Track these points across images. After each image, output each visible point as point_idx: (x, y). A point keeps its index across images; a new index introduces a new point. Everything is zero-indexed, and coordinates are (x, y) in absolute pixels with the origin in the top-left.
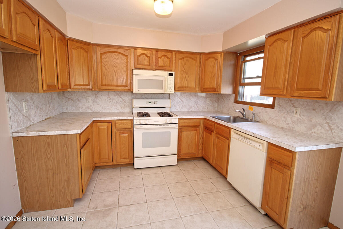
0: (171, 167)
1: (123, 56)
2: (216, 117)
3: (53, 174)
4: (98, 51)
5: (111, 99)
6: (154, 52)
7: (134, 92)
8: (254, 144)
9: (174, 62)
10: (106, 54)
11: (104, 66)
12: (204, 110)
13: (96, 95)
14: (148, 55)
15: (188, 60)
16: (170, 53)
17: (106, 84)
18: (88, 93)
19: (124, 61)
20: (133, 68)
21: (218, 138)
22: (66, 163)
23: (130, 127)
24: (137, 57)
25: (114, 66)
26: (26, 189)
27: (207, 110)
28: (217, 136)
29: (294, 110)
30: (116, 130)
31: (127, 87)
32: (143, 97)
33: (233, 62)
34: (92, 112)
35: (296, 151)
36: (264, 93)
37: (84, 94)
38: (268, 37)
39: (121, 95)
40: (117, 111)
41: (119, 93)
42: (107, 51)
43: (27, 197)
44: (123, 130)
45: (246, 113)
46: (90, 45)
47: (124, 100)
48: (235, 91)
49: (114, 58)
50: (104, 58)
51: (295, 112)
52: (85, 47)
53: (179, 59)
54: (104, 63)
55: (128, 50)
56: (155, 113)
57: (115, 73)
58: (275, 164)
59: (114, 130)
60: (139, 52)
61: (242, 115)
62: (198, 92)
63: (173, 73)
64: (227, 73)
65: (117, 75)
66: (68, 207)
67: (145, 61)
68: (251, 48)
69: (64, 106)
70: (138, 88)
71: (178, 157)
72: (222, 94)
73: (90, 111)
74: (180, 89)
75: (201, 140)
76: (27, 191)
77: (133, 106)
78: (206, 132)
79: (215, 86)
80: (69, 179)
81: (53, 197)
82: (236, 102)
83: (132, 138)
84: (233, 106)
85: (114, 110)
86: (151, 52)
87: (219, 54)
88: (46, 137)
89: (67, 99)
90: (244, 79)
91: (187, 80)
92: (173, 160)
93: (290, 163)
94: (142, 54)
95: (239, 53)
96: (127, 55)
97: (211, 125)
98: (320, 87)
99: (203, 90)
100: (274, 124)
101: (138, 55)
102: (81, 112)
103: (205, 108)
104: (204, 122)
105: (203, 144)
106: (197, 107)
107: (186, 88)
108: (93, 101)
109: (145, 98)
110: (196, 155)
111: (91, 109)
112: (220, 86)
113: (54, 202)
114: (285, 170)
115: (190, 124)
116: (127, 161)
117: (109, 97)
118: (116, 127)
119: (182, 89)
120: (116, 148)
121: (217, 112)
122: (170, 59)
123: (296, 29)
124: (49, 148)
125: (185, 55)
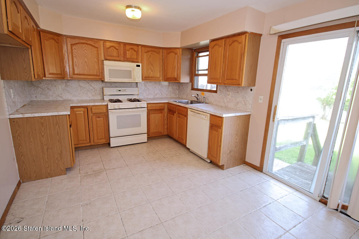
0: (142, 144)
1: (93, 48)
2: (177, 101)
3: (48, 148)
4: (68, 42)
5: (82, 88)
6: (122, 45)
7: (106, 80)
8: (202, 116)
9: (140, 54)
10: (76, 45)
11: (75, 57)
12: (167, 96)
13: (66, 83)
14: (117, 48)
15: (152, 54)
16: (137, 47)
17: (78, 73)
18: (58, 82)
19: (94, 52)
20: (103, 59)
21: (179, 117)
22: (58, 138)
23: (105, 111)
24: (107, 50)
25: (85, 57)
26: (23, 162)
27: (170, 97)
28: (178, 116)
29: (228, 93)
30: (92, 115)
31: (98, 76)
32: (113, 85)
33: (189, 56)
34: (63, 100)
35: (223, 117)
36: (209, 81)
37: (54, 82)
38: (211, 41)
39: (91, 84)
40: (88, 99)
41: (89, 82)
42: (76, 42)
43: (25, 169)
44: (98, 114)
45: (199, 97)
46: (60, 36)
47: (94, 88)
48: (192, 80)
49: (84, 49)
50: (75, 49)
51: (228, 95)
52: (56, 38)
53: (145, 52)
54: (74, 54)
55: (98, 42)
56: (125, 100)
57: (87, 63)
58: (214, 127)
59: (90, 114)
60: (108, 45)
61: (196, 99)
62: (162, 81)
63: (140, 64)
64: (185, 65)
65: (88, 65)
66: (62, 175)
67: (115, 53)
68: (202, 46)
69: (33, 95)
70: (110, 78)
71: (148, 135)
72: (181, 83)
73: (60, 99)
74: (146, 78)
75: (166, 121)
76: (24, 164)
77: (105, 94)
78: (169, 114)
79: (176, 76)
80: (61, 152)
81: (48, 167)
82: (193, 89)
83: (107, 121)
84: (191, 93)
85: (85, 98)
86: (119, 45)
87: (178, 50)
88: (40, 118)
89: (36, 88)
90: (198, 70)
91: (152, 71)
92: (144, 138)
93: (221, 125)
94: (111, 47)
95: (194, 50)
96: (97, 46)
97: (174, 108)
98: (237, 78)
99: (166, 79)
100: (217, 104)
101: (107, 47)
102: (52, 100)
103: (168, 95)
104: (168, 106)
105: (167, 124)
106: (161, 94)
107: (151, 77)
108: (64, 90)
109: (114, 87)
110: (162, 133)
111: (61, 97)
112: (180, 76)
113: (49, 172)
114: (219, 129)
115: (157, 108)
116: (103, 141)
117: (80, 86)
118: (92, 112)
119: (148, 78)
120: (93, 130)
121: (179, 98)
122: (137, 52)
123: (226, 39)
124: (43, 127)
125: (150, 49)
